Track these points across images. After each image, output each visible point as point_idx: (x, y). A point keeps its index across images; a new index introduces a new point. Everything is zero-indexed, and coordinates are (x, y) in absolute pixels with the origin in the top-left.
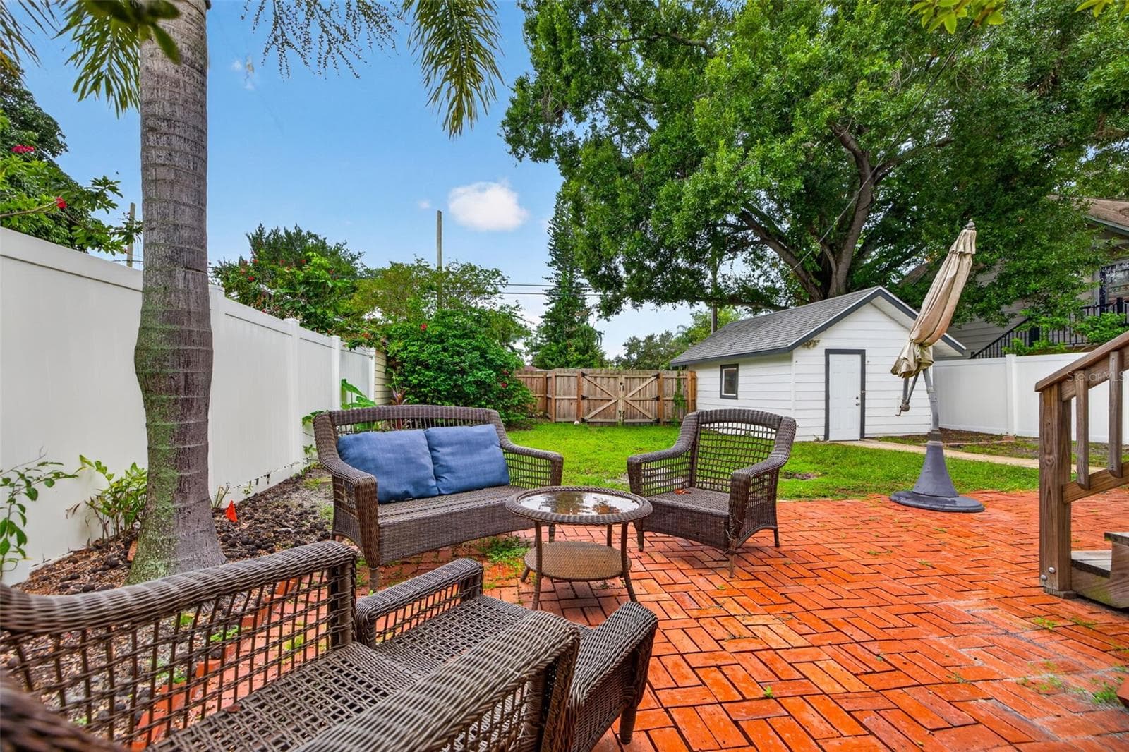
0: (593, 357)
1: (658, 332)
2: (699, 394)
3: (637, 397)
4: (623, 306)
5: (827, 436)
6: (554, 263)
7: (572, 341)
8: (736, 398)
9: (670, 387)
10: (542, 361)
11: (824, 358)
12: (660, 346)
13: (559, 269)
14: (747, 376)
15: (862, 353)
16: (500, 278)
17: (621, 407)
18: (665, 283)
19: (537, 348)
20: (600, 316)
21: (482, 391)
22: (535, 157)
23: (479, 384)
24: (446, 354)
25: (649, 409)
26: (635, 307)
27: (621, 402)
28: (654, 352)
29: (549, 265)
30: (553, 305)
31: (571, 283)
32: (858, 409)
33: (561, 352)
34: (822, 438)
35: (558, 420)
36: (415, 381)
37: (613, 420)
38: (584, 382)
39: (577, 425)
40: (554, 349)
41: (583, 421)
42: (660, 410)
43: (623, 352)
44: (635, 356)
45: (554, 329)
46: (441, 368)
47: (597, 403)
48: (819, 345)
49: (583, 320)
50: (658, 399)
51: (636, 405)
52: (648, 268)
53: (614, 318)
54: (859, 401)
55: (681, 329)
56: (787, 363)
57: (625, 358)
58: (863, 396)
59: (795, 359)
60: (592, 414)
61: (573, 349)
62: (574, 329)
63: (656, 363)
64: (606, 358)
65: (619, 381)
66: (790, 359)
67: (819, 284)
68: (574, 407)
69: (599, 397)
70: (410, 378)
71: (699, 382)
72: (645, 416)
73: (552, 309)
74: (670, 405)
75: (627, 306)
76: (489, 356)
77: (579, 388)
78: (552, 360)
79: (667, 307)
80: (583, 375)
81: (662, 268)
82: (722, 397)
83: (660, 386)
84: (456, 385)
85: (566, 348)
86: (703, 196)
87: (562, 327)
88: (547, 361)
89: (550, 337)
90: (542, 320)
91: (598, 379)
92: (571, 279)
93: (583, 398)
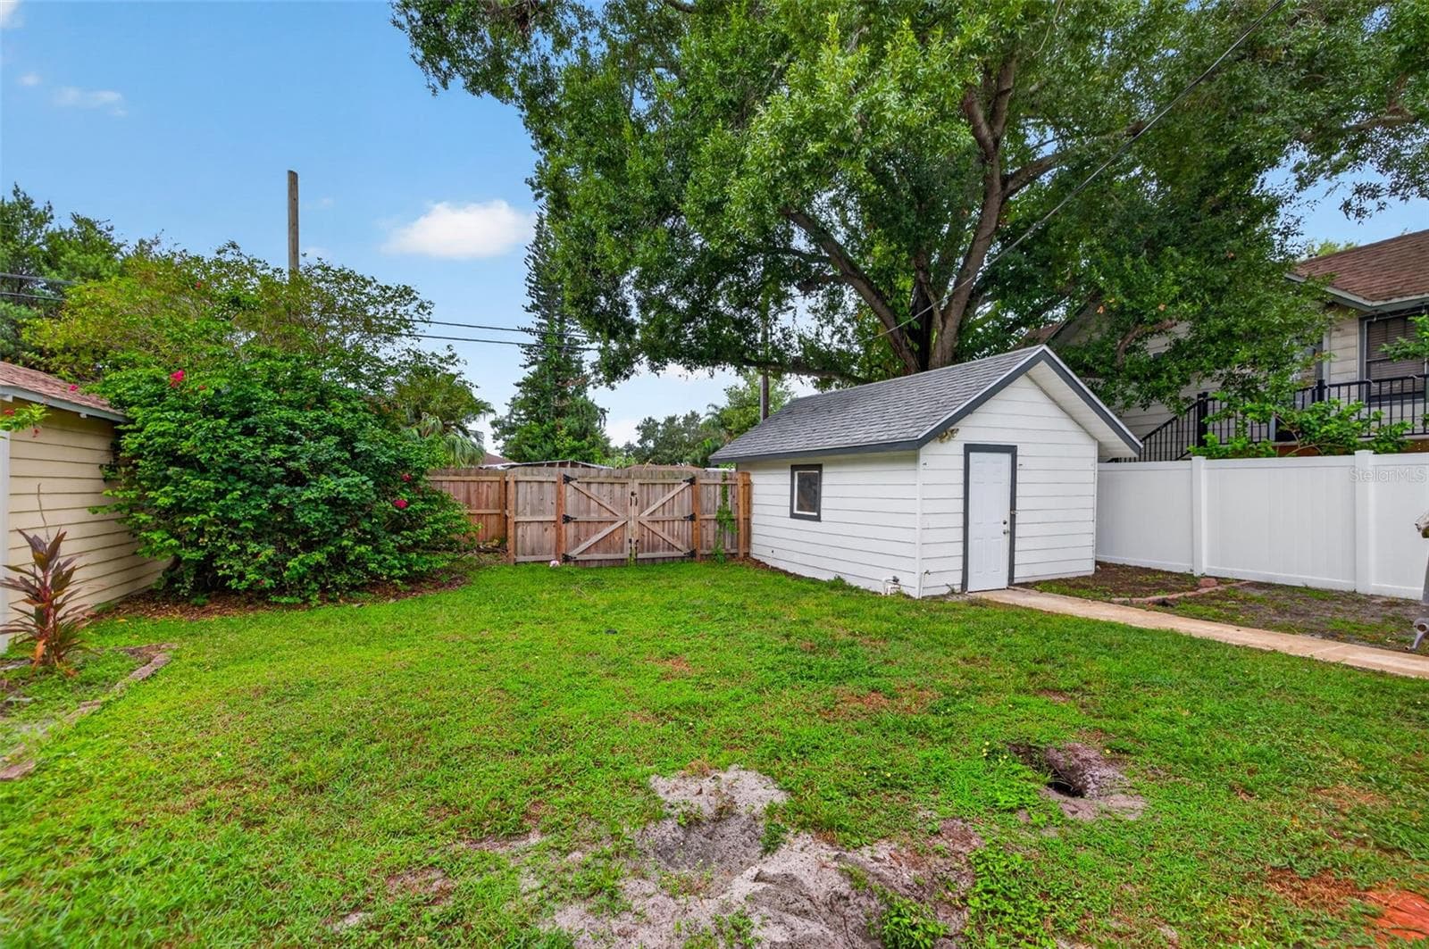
0: (593, 445)
1: (681, 413)
2: (755, 509)
3: (659, 515)
4: (636, 366)
5: (964, 584)
6: (535, 307)
7: (562, 421)
8: (818, 519)
9: (712, 498)
10: (518, 448)
11: (962, 458)
12: (684, 431)
13: (544, 316)
14: (834, 484)
15: (1011, 450)
16: (415, 304)
17: (633, 532)
18: (699, 335)
19: (512, 430)
20: (600, 382)
21: (343, 520)
22: (474, 86)
23: (335, 503)
24: (249, 442)
25: (678, 536)
26: (654, 369)
27: (632, 524)
28: (676, 438)
29: (528, 310)
30: (535, 368)
31: (561, 337)
32: (1007, 538)
33: (546, 435)
34: (958, 588)
35: (521, 558)
36: (164, 501)
37: (619, 556)
38: (569, 490)
39: (555, 569)
40: (537, 430)
41: (567, 559)
42: (697, 537)
43: (634, 438)
44: (651, 444)
45: (536, 403)
46: (233, 471)
47: (593, 527)
48: (958, 436)
49: (578, 392)
50: (692, 518)
51: (657, 528)
52: (674, 309)
53: (620, 384)
54: (1007, 527)
55: (712, 410)
56: (911, 466)
57: (638, 445)
58: (1013, 517)
59: (923, 459)
60: (583, 546)
61: (564, 432)
62: (565, 403)
63: (680, 453)
64: (612, 444)
65: (629, 490)
66: (915, 459)
67: (917, 347)
68: (551, 534)
69: (594, 516)
70: (152, 494)
71: (756, 490)
72: (671, 547)
73: (534, 374)
74: (712, 528)
75: (642, 366)
76: (361, 447)
77: (560, 502)
78: (533, 447)
79: (702, 373)
80: (567, 480)
81: (697, 309)
82: (793, 516)
83: (696, 498)
84: (276, 508)
85: (554, 430)
86: (791, 139)
87: (547, 400)
88: (526, 449)
89: (531, 413)
90: (518, 389)
91: (594, 487)
92: (561, 331)
93: (567, 519)
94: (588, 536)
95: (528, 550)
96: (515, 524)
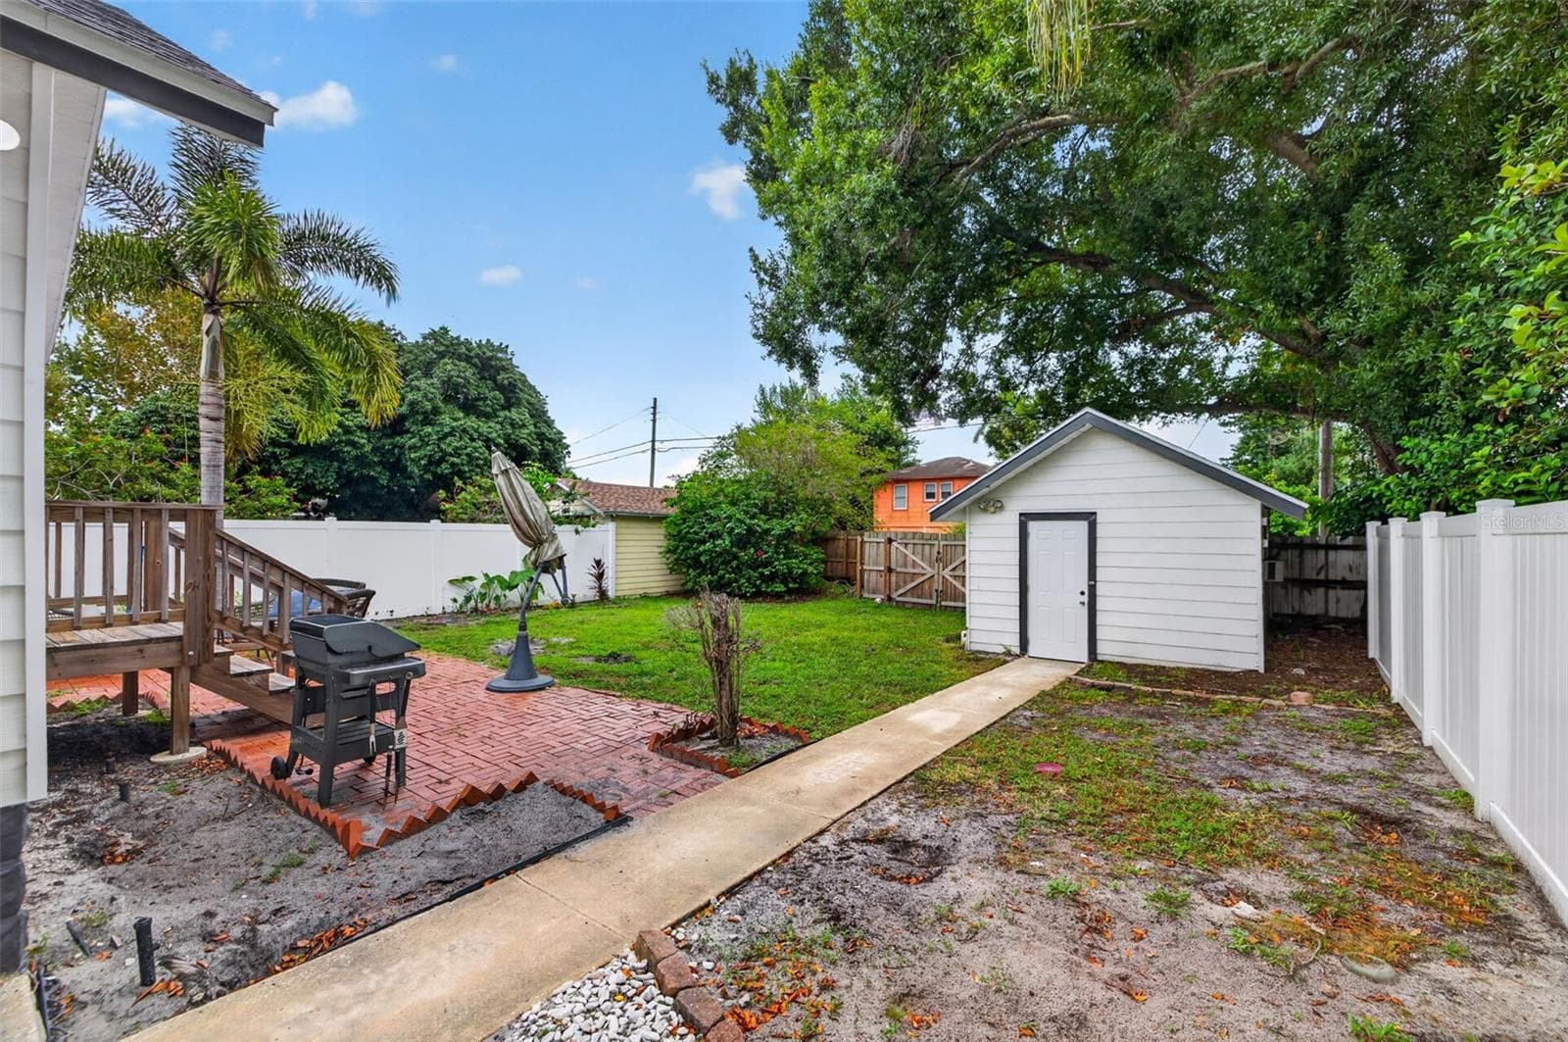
3: (959, 572)
5: (1024, 647)
11: (1017, 529)
15: (1090, 518)
17: (938, 584)
27: (938, 578)
32: (1085, 610)
34: (1015, 650)
35: (865, 595)
37: (929, 601)
38: (892, 549)
41: (889, 599)
47: (909, 577)
48: (1007, 506)
54: (1086, 599)
58: (1092, 588)
59: (969, 528)
60: (901, 591)
65: (936, 549)
68: (883, 580)
77: (887, 556)
80: (890, 541)
91: (910, 547)
93: (890, 570)
94: (905, 584)
95: (870, 589)
96: (862, 571)
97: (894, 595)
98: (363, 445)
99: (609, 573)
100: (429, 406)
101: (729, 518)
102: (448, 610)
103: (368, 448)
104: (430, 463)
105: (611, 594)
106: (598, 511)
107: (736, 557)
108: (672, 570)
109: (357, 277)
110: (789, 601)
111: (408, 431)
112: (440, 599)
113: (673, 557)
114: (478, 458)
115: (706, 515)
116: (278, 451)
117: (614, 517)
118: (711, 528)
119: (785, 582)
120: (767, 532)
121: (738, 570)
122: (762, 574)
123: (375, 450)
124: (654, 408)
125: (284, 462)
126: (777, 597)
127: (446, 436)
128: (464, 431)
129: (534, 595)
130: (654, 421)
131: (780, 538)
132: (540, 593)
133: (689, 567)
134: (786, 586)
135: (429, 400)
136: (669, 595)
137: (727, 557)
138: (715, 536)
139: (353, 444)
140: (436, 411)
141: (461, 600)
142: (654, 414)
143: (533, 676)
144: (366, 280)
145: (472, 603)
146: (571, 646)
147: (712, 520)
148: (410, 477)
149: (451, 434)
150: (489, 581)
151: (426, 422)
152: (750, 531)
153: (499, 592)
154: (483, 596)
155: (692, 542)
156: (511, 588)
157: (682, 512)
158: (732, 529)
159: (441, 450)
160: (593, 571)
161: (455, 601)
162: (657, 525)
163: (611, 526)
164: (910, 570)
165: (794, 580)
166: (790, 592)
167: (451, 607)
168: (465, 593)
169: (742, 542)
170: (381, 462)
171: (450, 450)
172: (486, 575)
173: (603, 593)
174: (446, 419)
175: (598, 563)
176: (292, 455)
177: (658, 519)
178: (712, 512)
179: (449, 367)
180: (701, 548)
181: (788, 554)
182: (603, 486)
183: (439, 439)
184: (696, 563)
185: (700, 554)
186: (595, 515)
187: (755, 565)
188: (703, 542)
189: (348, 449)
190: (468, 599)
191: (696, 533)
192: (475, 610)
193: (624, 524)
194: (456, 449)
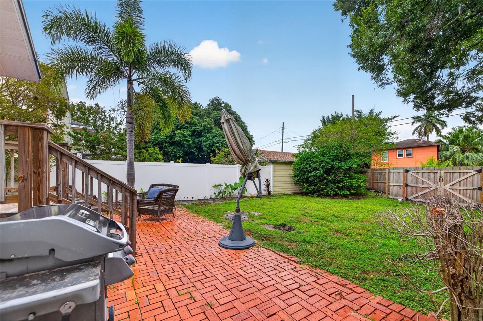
3: (455, 187)
27: (440, 189)
35: (391, 197)
38: (408, 175)
41: (407, 199)
47: (420, 189)
50: (480, 189)
51: (453, 191)
60: (415, 196)
68: (401, 190)
77: (405, 178)
80: (408, 171)
91: (420, 174)
93: (407, 185)
94: (417, 192)
95: (394, 194)
96: (389, 186)
97: (409, 198)
98: (189, 141)
99: (271, 185)
100: (209, 126)
101: (322, 162)
102: (213, 197)
103: (191, 142)
104: (210, 146)
105: (272, 193)
106: (267, 160)
107: (326, 178)
108: (296, 184)
109: (178, 67)
110: (351, 199)
111: (203, 136)
112: (209, 193)
113: (297, 178)
114: (224, 144)
115: (311, 161)
116: (166, 144)
117: (274, 162)
118: (314, 166)
119: (348, 189)
120: (339, 168)
121: (326, 184)
122: (338, 186)
123: (193, 143)
124: (283, 127)
125: (168, 148)
126: (345, 196)
127: (214, 137)
128: (220, 135)
129: (243, 192)
130: (283, 132)
131: (346, 170)
132: (245, 192)
133: (304, 183)
134: (350, 192)
135: (209, 125)
136: (294, 194)
137: (321, 179)
138: (316, 169)
139: (187, 141)
140: (211, 128)
141: (217, 193)
142: (283, 129)
143: (243, 239)
144: (181, 69)
145: (221, 195)
146: (261, 217)
147: (314, 162)
148: (204, 152)
149: (216, 136)
150: (227, 186)
151: (208, 132)
152: (333, 167)
153: (230, 191)
154: (225, 192)
155: (305, 172)
156: (235, 189)
157: (300, 160)
158: (323, 166)
159: (213, 142)
160: (266, 183)
161: (215, 194)
162: (289, 166)
163: (272, 166)
164: (420, 185)
165: (353, 189)
166: (352, 194)
167: (214, 196)
168: (218, 191)
169: (328, 172)
170: (195, 147)
171: (216, 141)
172: (226, 184)
173: (269, 192)
174: (214, 131)
175: (267, 180)
176: (170, 146)
177: (290, 163)
178: (314, 160)
179: (215, 113)
180: (310, 175)
181: (351, 178)
182: (268, 152)
183: (212, 138)
184: (307, 181)
185: (309, 177)
186: (265, 161)
187: (334, 182)
188: (311, 172)
189: (185, 142)
190: (219, 193)
191: (307, 168)
192: (222, 197)
193: (277, 166)
194: (218, 141)
